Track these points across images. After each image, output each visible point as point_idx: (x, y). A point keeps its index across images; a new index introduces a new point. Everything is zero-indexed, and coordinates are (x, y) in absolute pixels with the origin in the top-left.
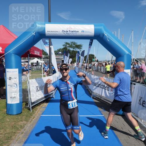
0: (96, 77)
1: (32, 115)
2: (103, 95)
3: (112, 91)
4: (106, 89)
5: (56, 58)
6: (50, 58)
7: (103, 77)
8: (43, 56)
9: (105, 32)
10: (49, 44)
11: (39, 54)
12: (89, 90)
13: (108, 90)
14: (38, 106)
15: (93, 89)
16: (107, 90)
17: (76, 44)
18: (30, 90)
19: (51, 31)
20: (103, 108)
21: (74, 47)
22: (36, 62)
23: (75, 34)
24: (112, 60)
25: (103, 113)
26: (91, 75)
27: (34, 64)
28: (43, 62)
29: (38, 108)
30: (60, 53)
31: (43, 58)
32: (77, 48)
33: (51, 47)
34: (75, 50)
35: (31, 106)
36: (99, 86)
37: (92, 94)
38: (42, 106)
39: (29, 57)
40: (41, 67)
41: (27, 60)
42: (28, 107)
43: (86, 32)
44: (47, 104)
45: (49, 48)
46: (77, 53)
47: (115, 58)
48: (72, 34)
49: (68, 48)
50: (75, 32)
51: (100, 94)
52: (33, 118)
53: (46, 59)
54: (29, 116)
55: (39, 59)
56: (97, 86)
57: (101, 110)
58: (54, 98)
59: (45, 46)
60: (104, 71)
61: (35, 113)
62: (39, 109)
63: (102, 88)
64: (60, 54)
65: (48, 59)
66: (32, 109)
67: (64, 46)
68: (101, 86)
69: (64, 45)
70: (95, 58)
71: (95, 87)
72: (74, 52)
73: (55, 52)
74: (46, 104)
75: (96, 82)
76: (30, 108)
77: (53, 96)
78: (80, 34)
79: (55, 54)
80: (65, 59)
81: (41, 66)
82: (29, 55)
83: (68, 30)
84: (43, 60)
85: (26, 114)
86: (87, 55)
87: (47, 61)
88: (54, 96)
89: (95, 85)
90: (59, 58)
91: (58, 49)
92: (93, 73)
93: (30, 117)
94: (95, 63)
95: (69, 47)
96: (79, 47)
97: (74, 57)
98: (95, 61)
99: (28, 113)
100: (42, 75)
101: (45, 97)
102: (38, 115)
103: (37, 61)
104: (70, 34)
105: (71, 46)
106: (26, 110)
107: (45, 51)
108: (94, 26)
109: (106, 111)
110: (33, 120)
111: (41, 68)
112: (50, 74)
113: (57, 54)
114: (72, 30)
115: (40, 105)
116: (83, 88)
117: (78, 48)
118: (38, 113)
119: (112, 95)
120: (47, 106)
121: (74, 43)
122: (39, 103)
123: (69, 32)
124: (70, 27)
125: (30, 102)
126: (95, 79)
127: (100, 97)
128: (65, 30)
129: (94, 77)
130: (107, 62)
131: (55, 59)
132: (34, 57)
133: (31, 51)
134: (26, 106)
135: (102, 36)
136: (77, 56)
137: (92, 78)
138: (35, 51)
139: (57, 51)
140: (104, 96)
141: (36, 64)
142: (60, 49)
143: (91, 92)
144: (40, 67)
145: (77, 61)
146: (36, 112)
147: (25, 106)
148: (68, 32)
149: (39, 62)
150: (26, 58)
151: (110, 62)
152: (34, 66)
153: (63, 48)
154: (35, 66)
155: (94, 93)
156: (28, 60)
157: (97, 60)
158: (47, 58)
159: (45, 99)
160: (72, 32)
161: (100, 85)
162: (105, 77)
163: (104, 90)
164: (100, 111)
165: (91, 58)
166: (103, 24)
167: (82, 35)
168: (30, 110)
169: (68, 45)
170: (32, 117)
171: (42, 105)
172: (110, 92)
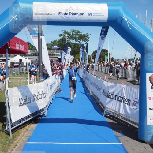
0: (110, 84)
1: (12, 143)
2: (122, 111)
3: (134, 106)
4: (126, 102)
5: (49, 55)
6: (39, 55)
7: (121, 84)
8: (29, 52)
9: (124, 15)
10: (39, 34)
11: (23, 49)
12: (100, 104)
13: (130, 105)
14: (21, 128)
15: (107, 102)
16: (128, 104)
17: (81, 33)
18: (9, 104)
19: (42, 14)
20: (120, 131)
21: (76, 38)
22: (19, 61)
23: (78, 19)
24: (136, 58)
25: (121, 140)
26: (103, 80)
27: (16, 65)
28: (29, 61)
29: (22, 132)
30: (56, 47)
31: (30, 56)
32: (81, 39)
33: (41, 38)
34: (78, 43)
35: (11, 129)
36: (115, 97)
37: (105, 110)
38: (27, 129)
39: (7, 53)
40: (27, 68)
41: (5, 59)
42: (6, 131)
43: (96, 14)
44: (36, 125)
45: (37, 40)
46: (81, 48)
47: (140, 54)
48: (74, 19)
49: (67, 40)
50: (79, 14)
51: (117, 110)
52: (14, 148)
53: (34, 56)
54: (8, 144)
55: (22, 56)
56: (112, 99)
57: (118, 134)
58: (46, 116)
59: (31, 36)
60: (122, 76)
61: (17, 139)
62: (22, 134)
63: (119, 101)
64: (55, 49)
65: (38, 57)
66: (12, 133)
67: (62, 37)
68: (118, 99)
69: (61, 35)
70: (110, 55)
71: (110, 99)
72: (76, 46)
73: (47, 45)
74: (33, 126)
75: (111, 91)
76: (9, 132)
77: (44, 112)
78: (86, 17)
79: (48, 49)
80: (63, 56)
81: (26, 66)
82: (7, 50)
83: (67, 12)
84: (29, 58)
85: (2, 140)
86: (96, 51)
87: (35, 59)
88: (46, 114)
89: (109, 97)
90: (54, 55)
91: (52, 42)
92: (106, 78)
93: (9, 146)
94: (108, 62)
95: (69, 38)
96: (85, 37)
97: (77, 54)
98: (109, 59)
99: (7, 139)
100: (28, 81)
101: (33, 114)
102: (21, 143)
103: (21, 60)
104: (71, 19)
105: (71, 37)
106: (3, 134)
107: (32, 44)
108: (108, 6)
109: (126, 137)
110: (14, 149)
111: (26, 70)
112: (39, 79)
113: (51, 49)
114: (74, 12)
115: (24, 127)
116: (90, 101)
117: (83, 39)
118: (22, 139)
119: (135, 111)
120: (35, 128)
121: (77, 32)
122: (23, 124)
123: (69, 15)
124: (70, 7)
125: (9, 123)
126: (108, 87)
127: (117, 115)
128: (64, 12)
129: (108, 84)
130: (127, 62)
131: (48, 57)
132: (15, 54)
133: (11, 43)
134: (3, 128)
135: (119, 21)
136: (81, 52)
137: (105, 86)
138: (17, 44)
139: (50, 44)
140: (123, 113)
141: (18, 65)
142: (55, 41)
143: (102, 107)
144: (24, 68)
145: (82, 60)
146: (19, 137)
147: (1, 128)
148: (67, 14)
149: (22, 61)
150: (4, 54)
151: (132, 62)
152: (15, 67)
153: (60, 39)
154: (17, 66)
155: (107, 109)
156: (7, 58)
157: (113, 58)
158: (36, 55)
159: (32, 118)
160: (74, 14)
161: (117, 97)
162: (124, 84)
163: (122, 103)
164: (116, 136)
165: (103, 55)
166: (121, 2)
167: (88, 20)
168: (9, 134)
169: (67, 35)
170: (12, 145)
171: (27, 126)
172: (132, 107)
